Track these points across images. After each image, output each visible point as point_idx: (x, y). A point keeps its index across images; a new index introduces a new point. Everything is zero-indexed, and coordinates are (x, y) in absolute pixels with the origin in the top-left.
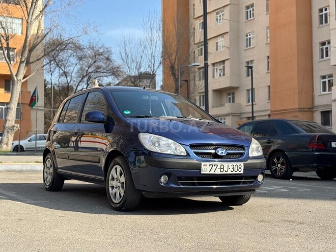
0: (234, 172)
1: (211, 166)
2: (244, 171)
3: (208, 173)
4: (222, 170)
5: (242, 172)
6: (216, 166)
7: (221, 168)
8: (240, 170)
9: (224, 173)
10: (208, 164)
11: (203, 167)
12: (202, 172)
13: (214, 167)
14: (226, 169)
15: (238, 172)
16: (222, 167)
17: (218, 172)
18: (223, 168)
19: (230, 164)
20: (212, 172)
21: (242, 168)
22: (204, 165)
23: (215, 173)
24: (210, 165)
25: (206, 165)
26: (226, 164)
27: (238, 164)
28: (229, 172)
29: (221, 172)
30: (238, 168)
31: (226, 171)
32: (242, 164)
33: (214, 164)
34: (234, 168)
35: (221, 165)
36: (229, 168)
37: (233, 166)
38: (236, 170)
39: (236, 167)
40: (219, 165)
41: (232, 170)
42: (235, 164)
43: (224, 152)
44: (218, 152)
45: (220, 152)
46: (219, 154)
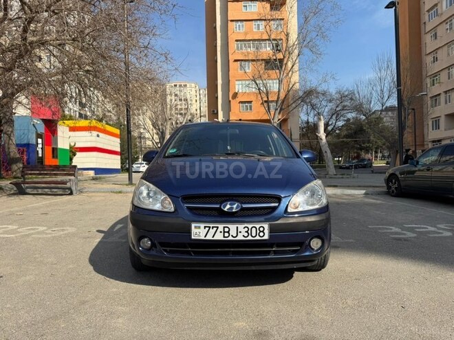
0: (250, 238)
1: (207, 229)
2: (270, 236)
3: (203, 238)
4: (226, 235)
5: (266, 237)
6: (215, 229)
7: (224, 232)
8: (262, 234)
9: (230, 238)
10: (202, 226)
11: (194, 230)
12: (193, 237)
13: (212, 231)
14: (233, 232)
15: (258, 238)
16: (226, 230)
17: (219, 237)
18: (228, 232)
19: (241, 227)
20: (209, 237)
21: (266, 231)
22: (196, 227)
23: (215, 238)
24: (205, 227)
25: (199, 227)
26: (233, 227)
27: (258, 226)
28: (240, 237)
29: (224, 237)
30: (258, 232)
31: (235, 236)
32: (266, 226)
33: (211, 226)
34: (249, 232)
35: (224, 227)
36: (239, 232)
37: (246, 229)
38: (254, 234)
39: (254, 230)
40: (221, 227)
41: (246, 235)
42: (250, 226)
43: (235, 206)
44: (225, 207)
45: (228, 206)
46: (226, 209)
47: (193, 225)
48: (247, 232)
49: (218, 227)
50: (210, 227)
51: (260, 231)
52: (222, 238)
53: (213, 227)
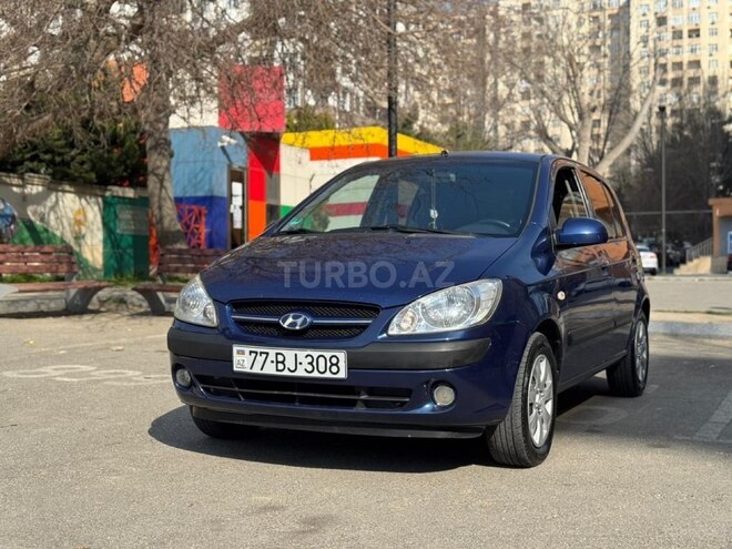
0: (316, 374)
1: (253, 355)
2: (349, 374)
3: (248, 370)
4: (281, 366)
5: (342, 374)
6: (264, 356)
7: (278, 362)
8: (334, 369)
9: (286, 373)
10: (247, 349)
11: (236, 357)
12: (235, 369)
13: (261, 359)
14: (290, 363)
15: (328, 375)
16: (280, 358)
17: (270, 370)
18: (283, 362)
19: (302, 354)
20: (256, 370)
21: (343, 365)
22: (238, 352)
23: (265, 371)
24: (251, 352)
25: (243, 353)
26: (289, 354)
27: (328, 354)
28: (301, 373)
29: (277, 370)
30: (329, 364)
31: (292, 369)
32: (342, 356)
33: (259, 350)
34: (315, 364)
35: (277, 354)
36: (299, 362)
37: (309, 359)
38: (322, 369)
39: (321, 360)
40: (272, 352)
41: (310, 368)
42: (315, 354)
43: (299, 321)
44: (284, 321)
45: (290, 320)
46: (285, 326)
47: (236, 348)
48: (311, 364)
49: (267, 354)
50: (256, 353)
51: (332, 365)
52: (273, 372)
53: (261, 353)
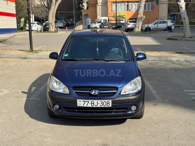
0: (103, 106)
1: (84, 102)
2: (112, 105)
3: (82, 106)
4: (93, 105)
5: (110, 106)
8: (108, 105)
12: (78, 105)
13: (86, 103)
14: (96, 104)
15: (106, 106)
17: (89, 105)
18: (93, 104)
19: (99, 101)
20: (85, 106)
21: (110, 103)
22: (79, 101)
25: (81, 101)
26: (95, 101)
27: (106, 101)
28: (99, 106)
30: (107, 103)
32: (110, 101)
33: (86, 101)
34: (103, 104)
35: (92, 102)
36: (98, 103)
37: (101, 103)
39: (105, 103)
41: (101, 105)
42: (103, 101)
43: (97, 92)
44: (92, 92)
45: (94, 92)
49: (89, 102)
52: (91, 106)
